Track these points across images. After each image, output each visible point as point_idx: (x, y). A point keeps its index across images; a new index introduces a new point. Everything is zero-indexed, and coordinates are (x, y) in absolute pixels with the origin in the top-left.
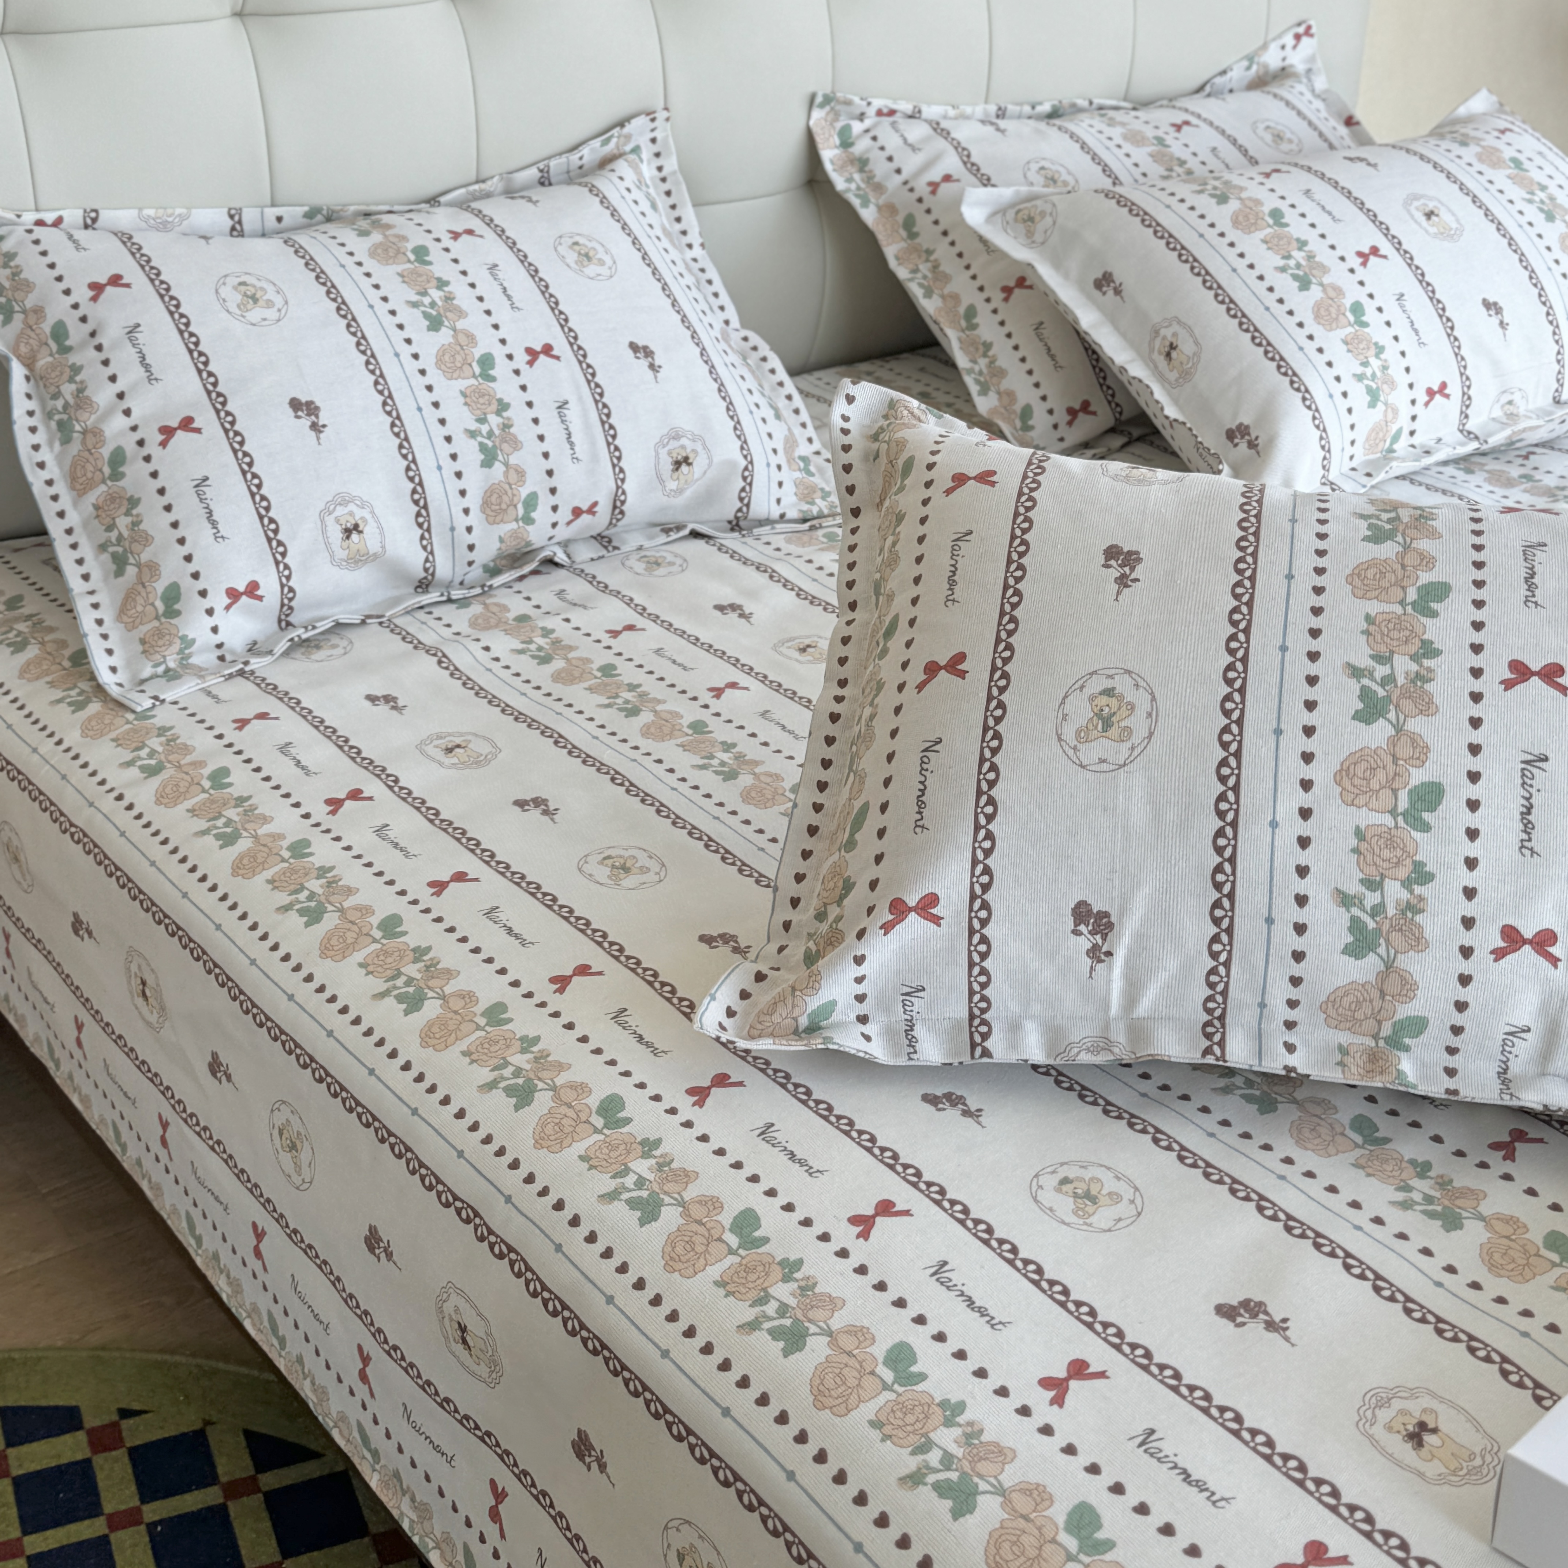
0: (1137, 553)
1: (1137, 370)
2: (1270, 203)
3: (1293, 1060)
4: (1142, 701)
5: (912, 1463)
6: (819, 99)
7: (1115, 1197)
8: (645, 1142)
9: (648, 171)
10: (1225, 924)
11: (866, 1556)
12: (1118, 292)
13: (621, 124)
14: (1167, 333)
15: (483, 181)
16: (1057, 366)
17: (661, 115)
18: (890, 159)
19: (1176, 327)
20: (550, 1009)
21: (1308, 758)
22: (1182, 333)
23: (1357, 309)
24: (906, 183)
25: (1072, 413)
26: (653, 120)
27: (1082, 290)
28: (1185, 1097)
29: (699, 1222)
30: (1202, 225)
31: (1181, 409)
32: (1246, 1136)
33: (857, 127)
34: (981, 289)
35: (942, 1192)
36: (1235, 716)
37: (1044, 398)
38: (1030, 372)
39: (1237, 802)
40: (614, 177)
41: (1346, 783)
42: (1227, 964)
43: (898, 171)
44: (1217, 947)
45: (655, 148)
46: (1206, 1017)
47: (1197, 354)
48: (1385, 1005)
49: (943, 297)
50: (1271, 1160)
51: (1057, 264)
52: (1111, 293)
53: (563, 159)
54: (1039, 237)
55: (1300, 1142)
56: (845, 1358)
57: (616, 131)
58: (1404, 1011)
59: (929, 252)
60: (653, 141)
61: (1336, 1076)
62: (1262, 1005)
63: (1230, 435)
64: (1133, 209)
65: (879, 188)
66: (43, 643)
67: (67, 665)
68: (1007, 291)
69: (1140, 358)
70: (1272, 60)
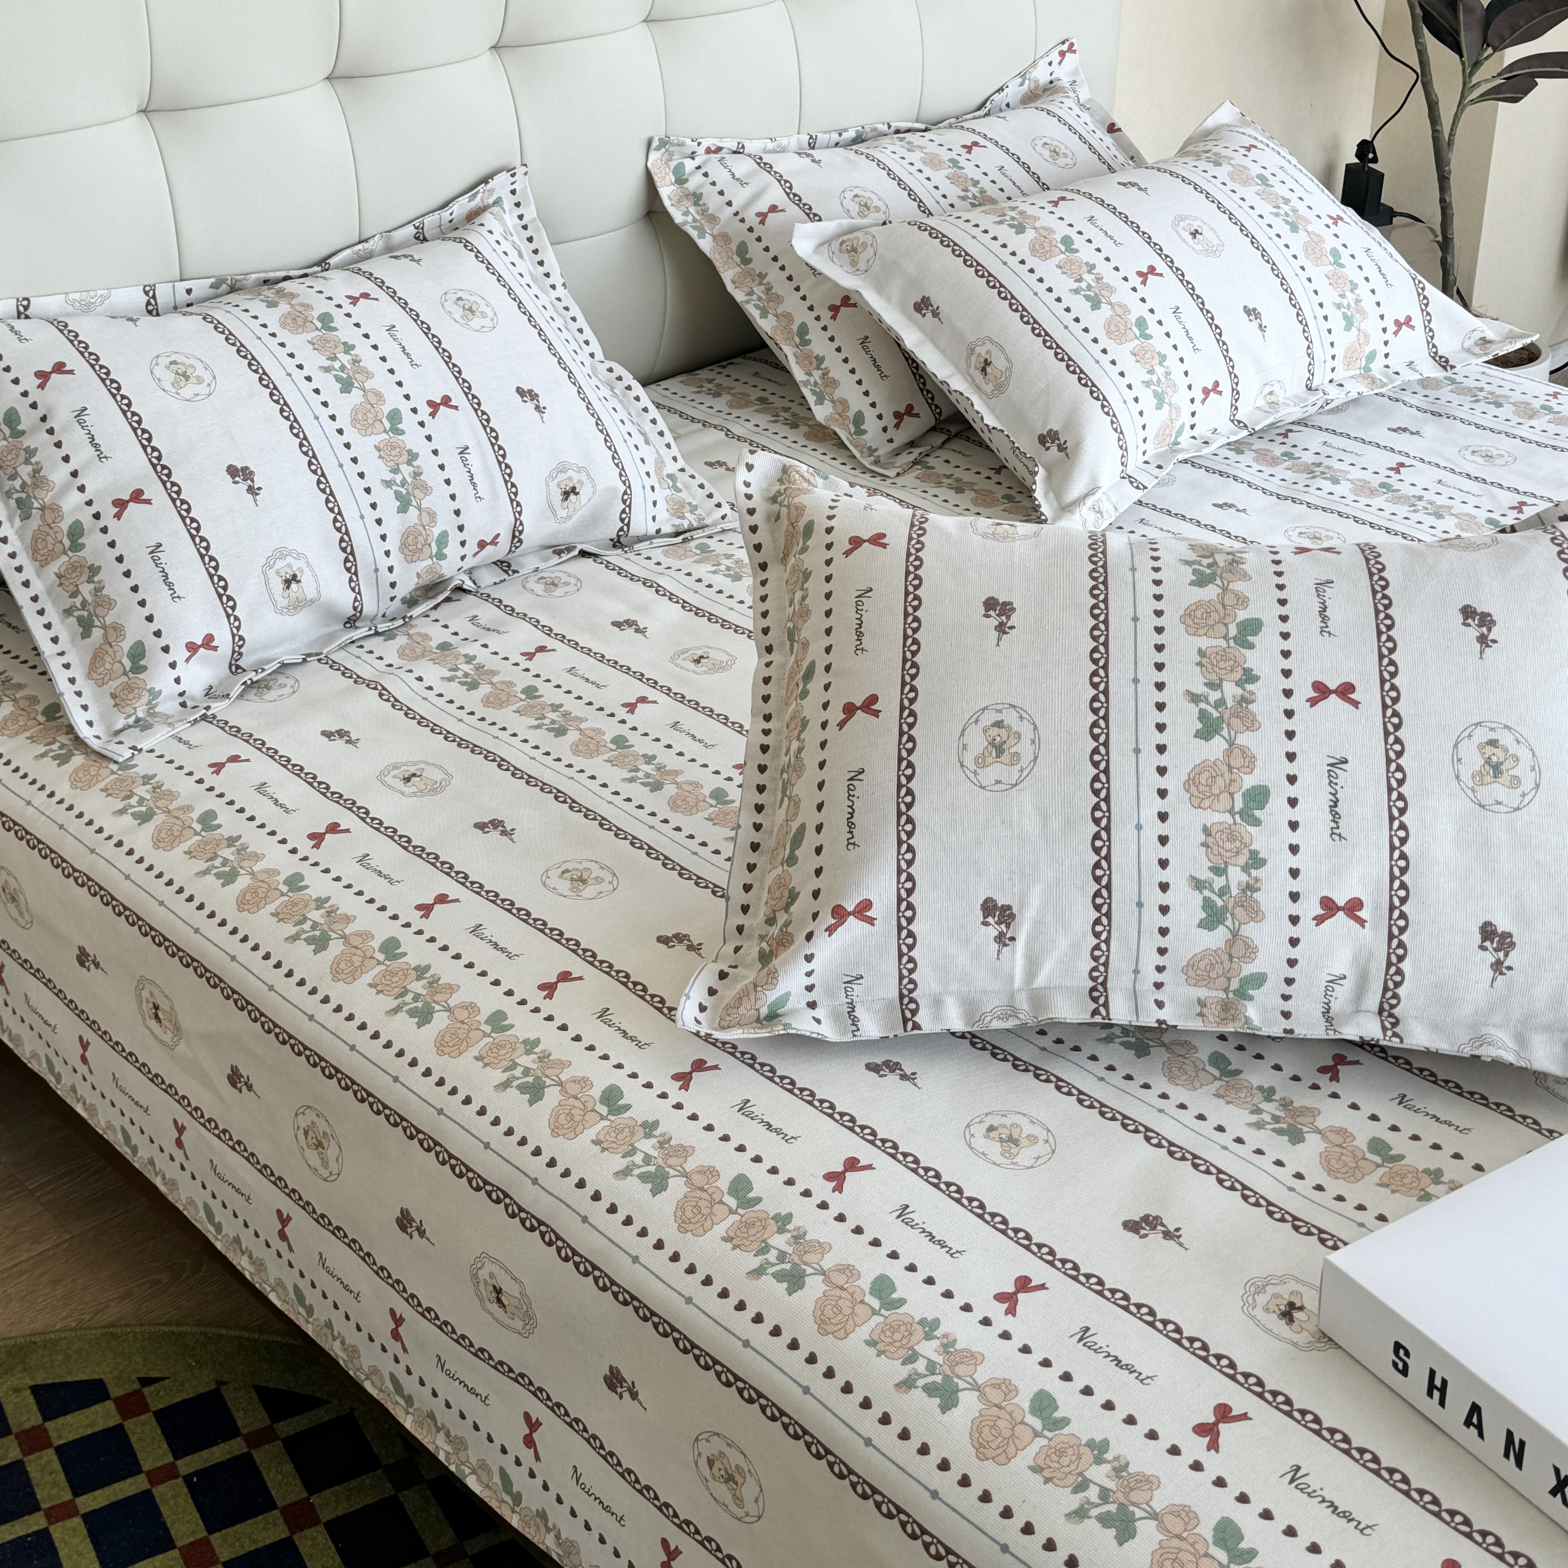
0: (1011, 604)
1: (957, 384)
2: (1061, 230)
3: (1162, 1015)
5: (904, 1372)
6: (655, 143)
7: (1033, 1139)
8: (645, 1125)
9: (510, 220)
10: (1105, 909)
11: (875, 1447)
12: (936, 314)
13: (485, 180)
14: (981, 350)
15: (366, 241)
16: (883, 376)
17: (520, 170)
18: (721, 193)
19: (988, 346)
20: (544, 1014)
21: (1162, 771)
22: (995, 351)
23: (1141, 323)
24: (736, 214)
25: (898, 416)
26: (513, 175)
27: (903, 310)
28: (1076, 1049)
29: (702, 1189)
30: (1005, 254)
31: (998, 417)
32: (1129, 1077)
33: (689, 165)
34: (811, 308)
35: (895, 1146)
36: (1102, 739)
37: (873, 405)
38: (859, 382)
39: (1109, 810)
40: (484, 230)
41: (1193, 789)
42: (1107, 941)
43: (729, 204)
44: (1099, 928)
45: (515, 199)
46: (1092, 984)
47: (1009, 369)
48: (1234, 966)
49: (776, 316)
50: (1151, 1096)
51: (880, 288)
52: (929, 315)
53: (436, 216)
55: (1172, 1079)
56: (838, 1292)
57: (481, 188)
58: (1248, 969)
59: (762, 276)
60: (513, 192)
61: (1197, 1025)
62: (1136, 972)
63: (1042, 440)
64: (945, 241)
65: (713, 219)
66: (15, 700)
67: (41, 719)
68: (835, 310)
69: (961, 372)
70: (1041, 75)
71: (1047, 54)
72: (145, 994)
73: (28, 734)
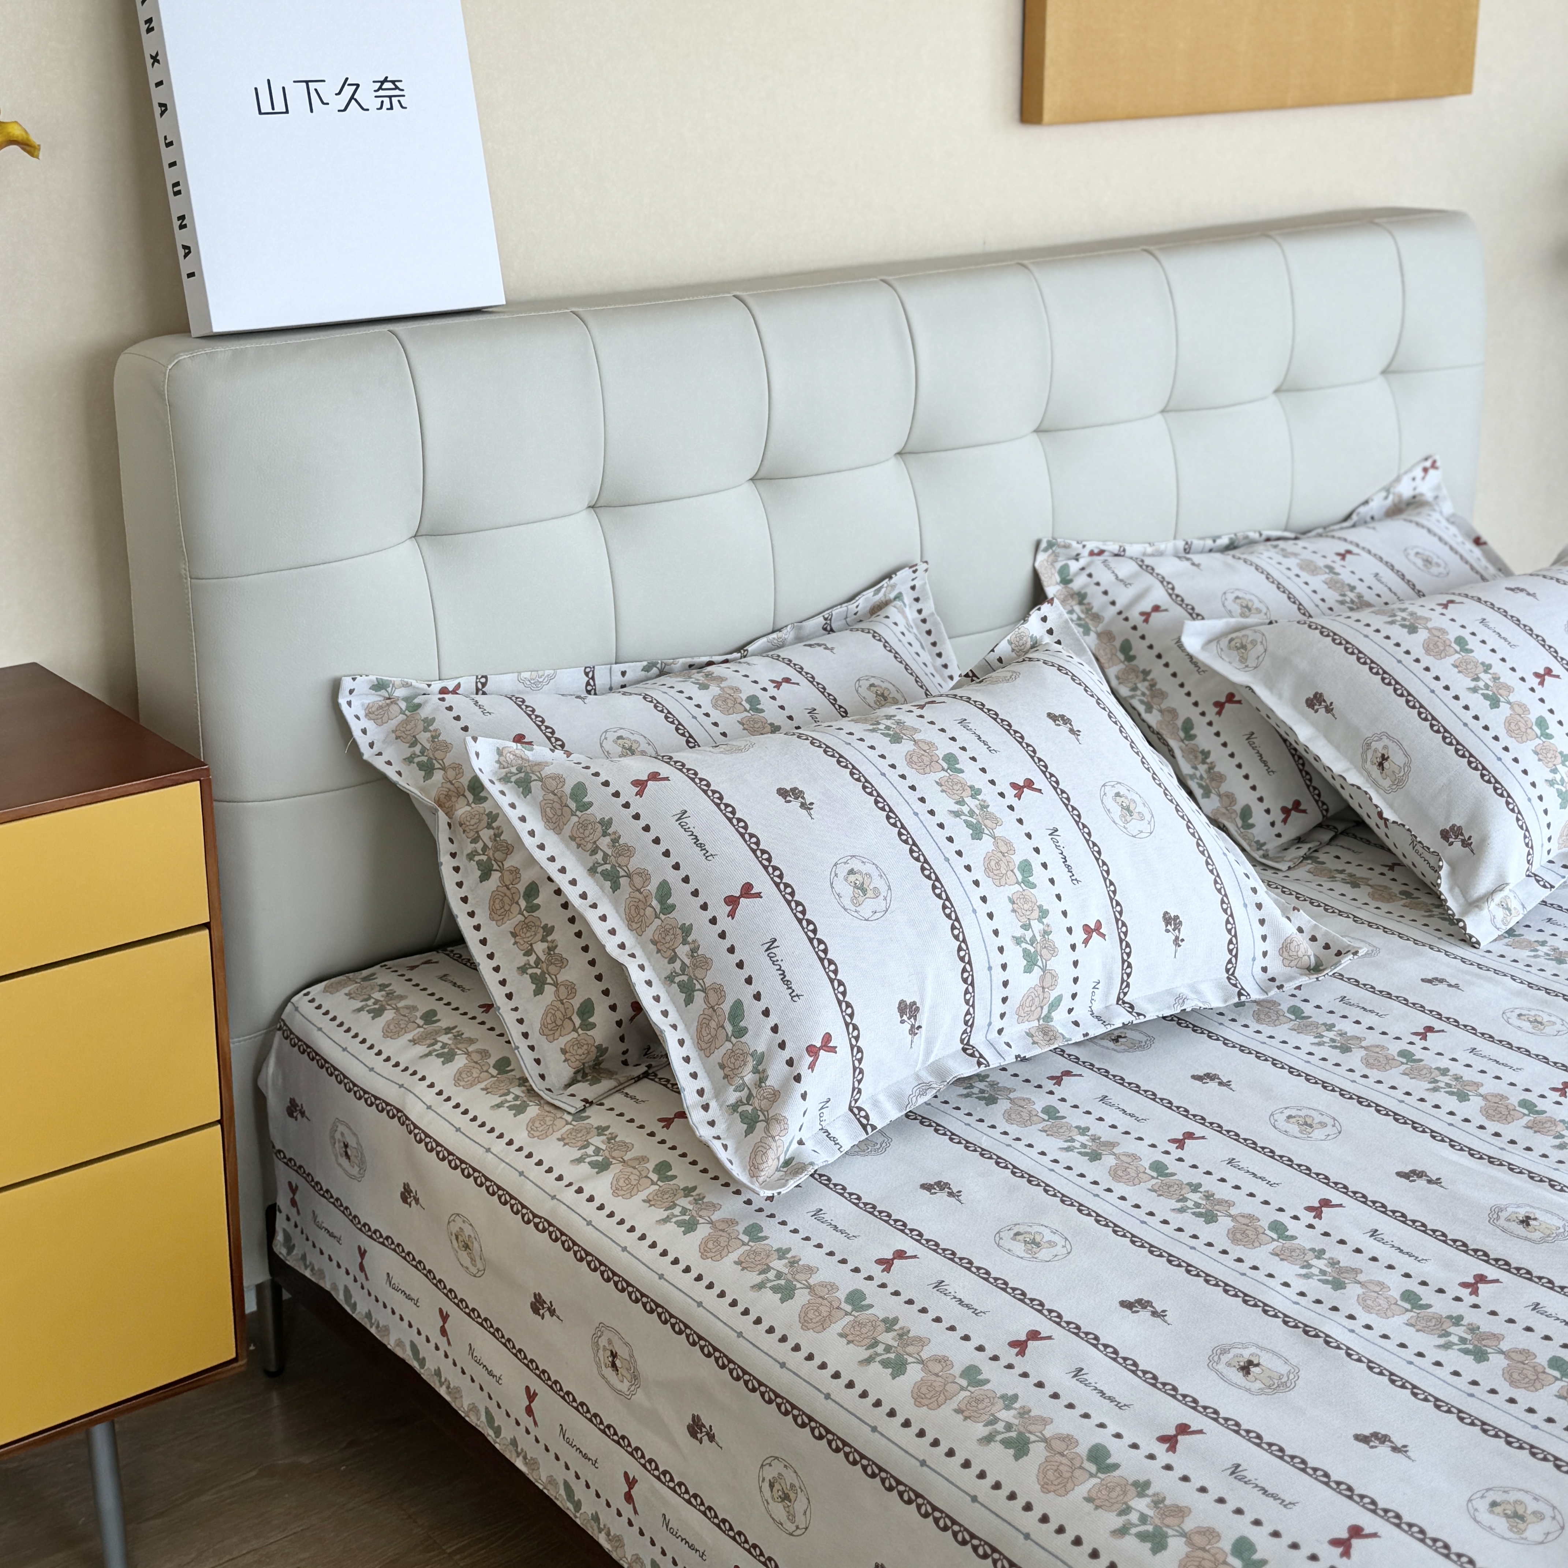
1: (1354, 778)
2: (1454, 632)
6: (1044, 545)
8: (1136, 1484)
9: (911, 614)
12: (1329, 709)
13: (889, 576)
14: (1379, 746)
15: (780, 630)
16: (1269, 771)
17: (922, 567)
18: (1106, 593)
19: (1386, 741)
23: (1542, 723)
24: (1120, 613)
25: (1286, 811)
26: (915, 572)
27: (1295, 707)
29: (1203, 1549)
30: (1399, 652)
31: (1397, 811)
33: (1074, 566)
34: (1196, 704)
35: (1398, 1516)
37: (1261, 799)
38: (1245, 775)
40: (889, 622)
43: (1113, 603)
45: (915, 594)
47: (1408, 765)
49: (1161, 711)
51: (1274, 684)
52: (1322, 711)
53: (844, 608)
54: (1252, 662)
57: (885, 583)
59: (1146, 673)
60: (913, 588)
63: (1445, 835)
64: (1336, 639)
65: (1097, 617)
66: (468, 1053)
67: (494, 1072)
68: (1220, 706)
69: (1356, 767)
70: (1405, 490)
71: (1410, 470)
72: (603, 1342)
73: (483, 1085)
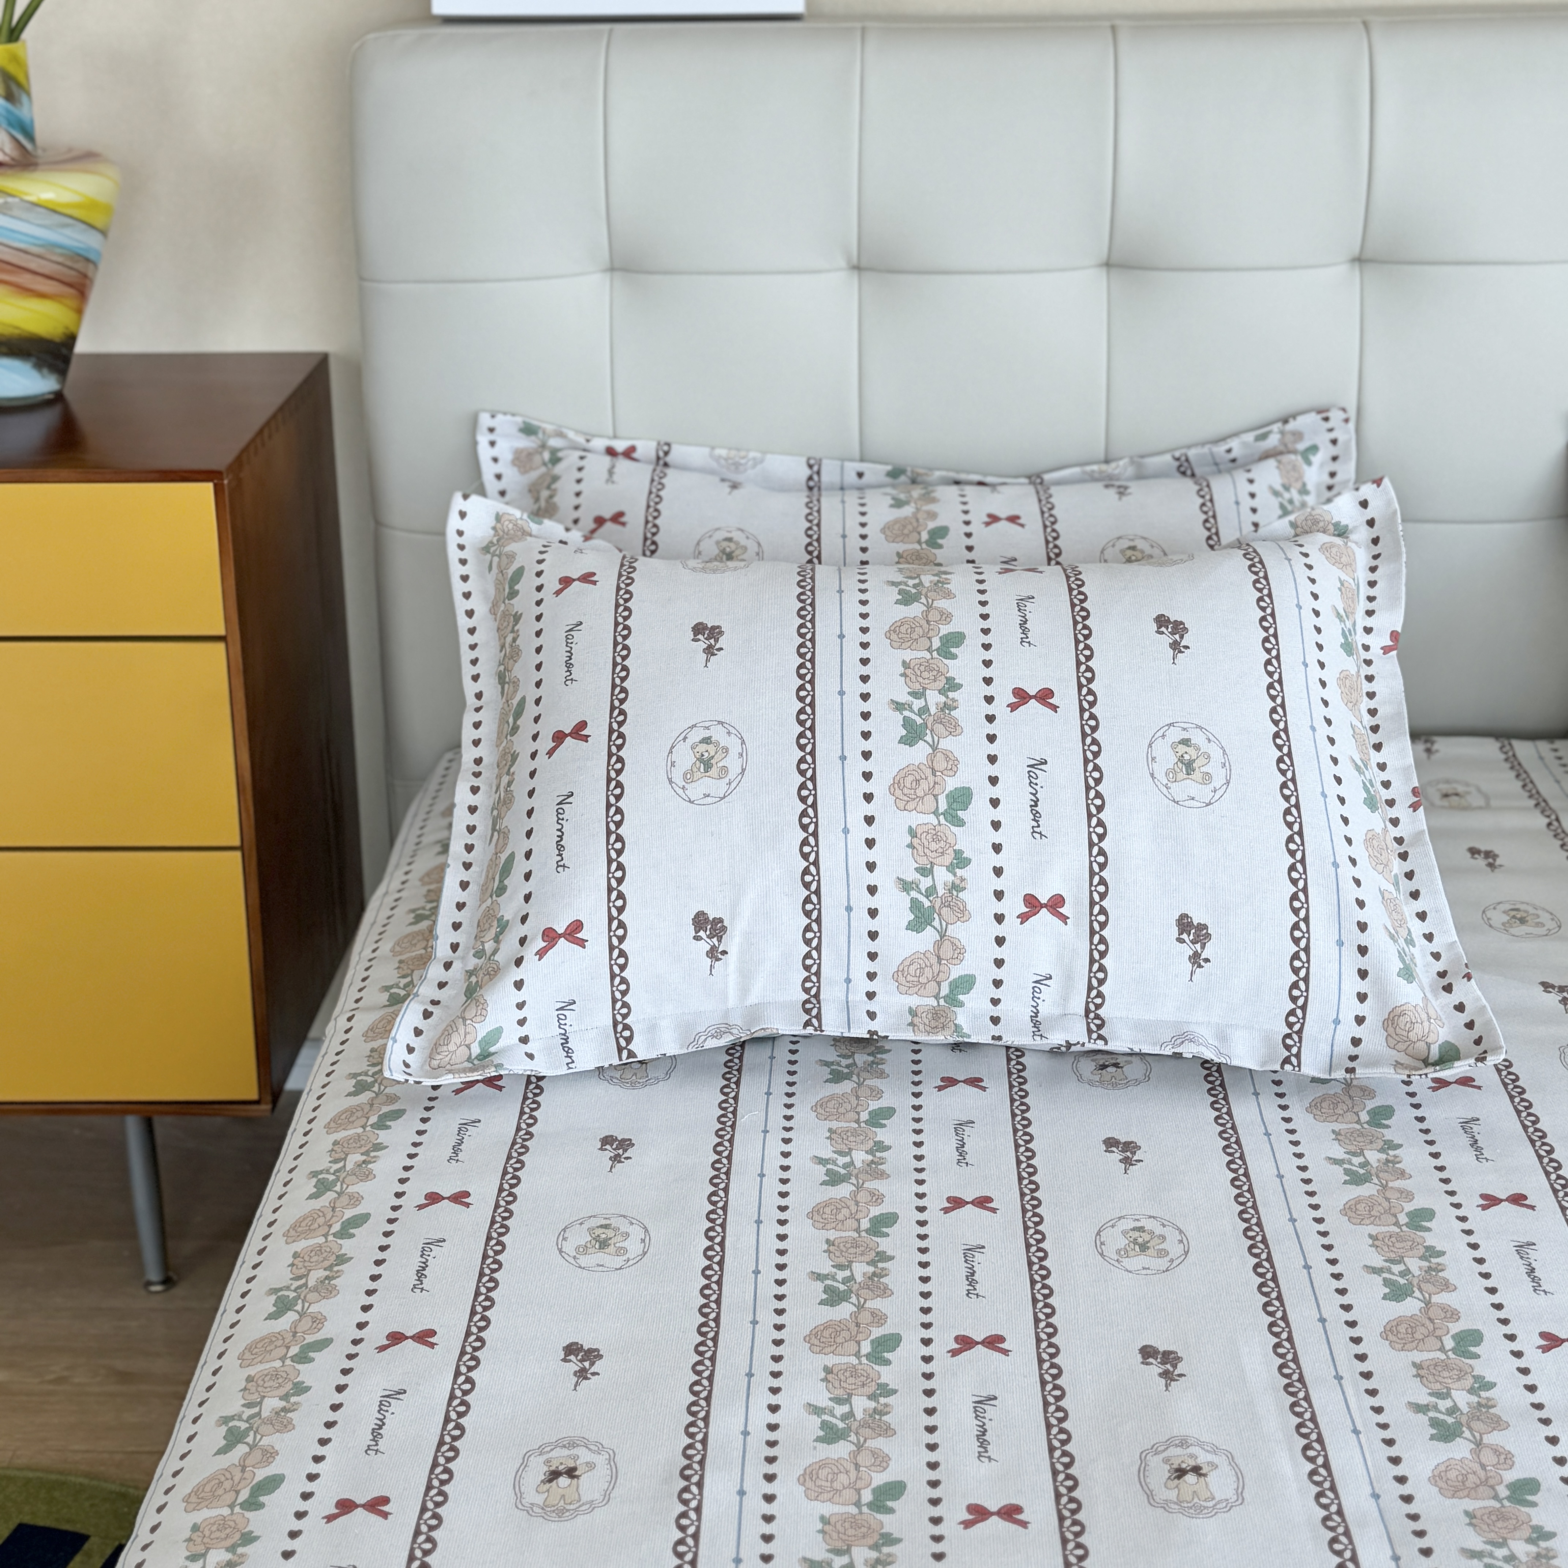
0: (719, 627)
3: (874, 1026)
4: (733, 744)
10: (815, 915)
21: (868, 776)
36: (809, 748)
39: (816, 816)
41: (898, 792)
42: (818, 949)
44: (809, 935)
46: (805, 996)
48: (942, 968)
58: (957, 972)
62: (848, 981)
